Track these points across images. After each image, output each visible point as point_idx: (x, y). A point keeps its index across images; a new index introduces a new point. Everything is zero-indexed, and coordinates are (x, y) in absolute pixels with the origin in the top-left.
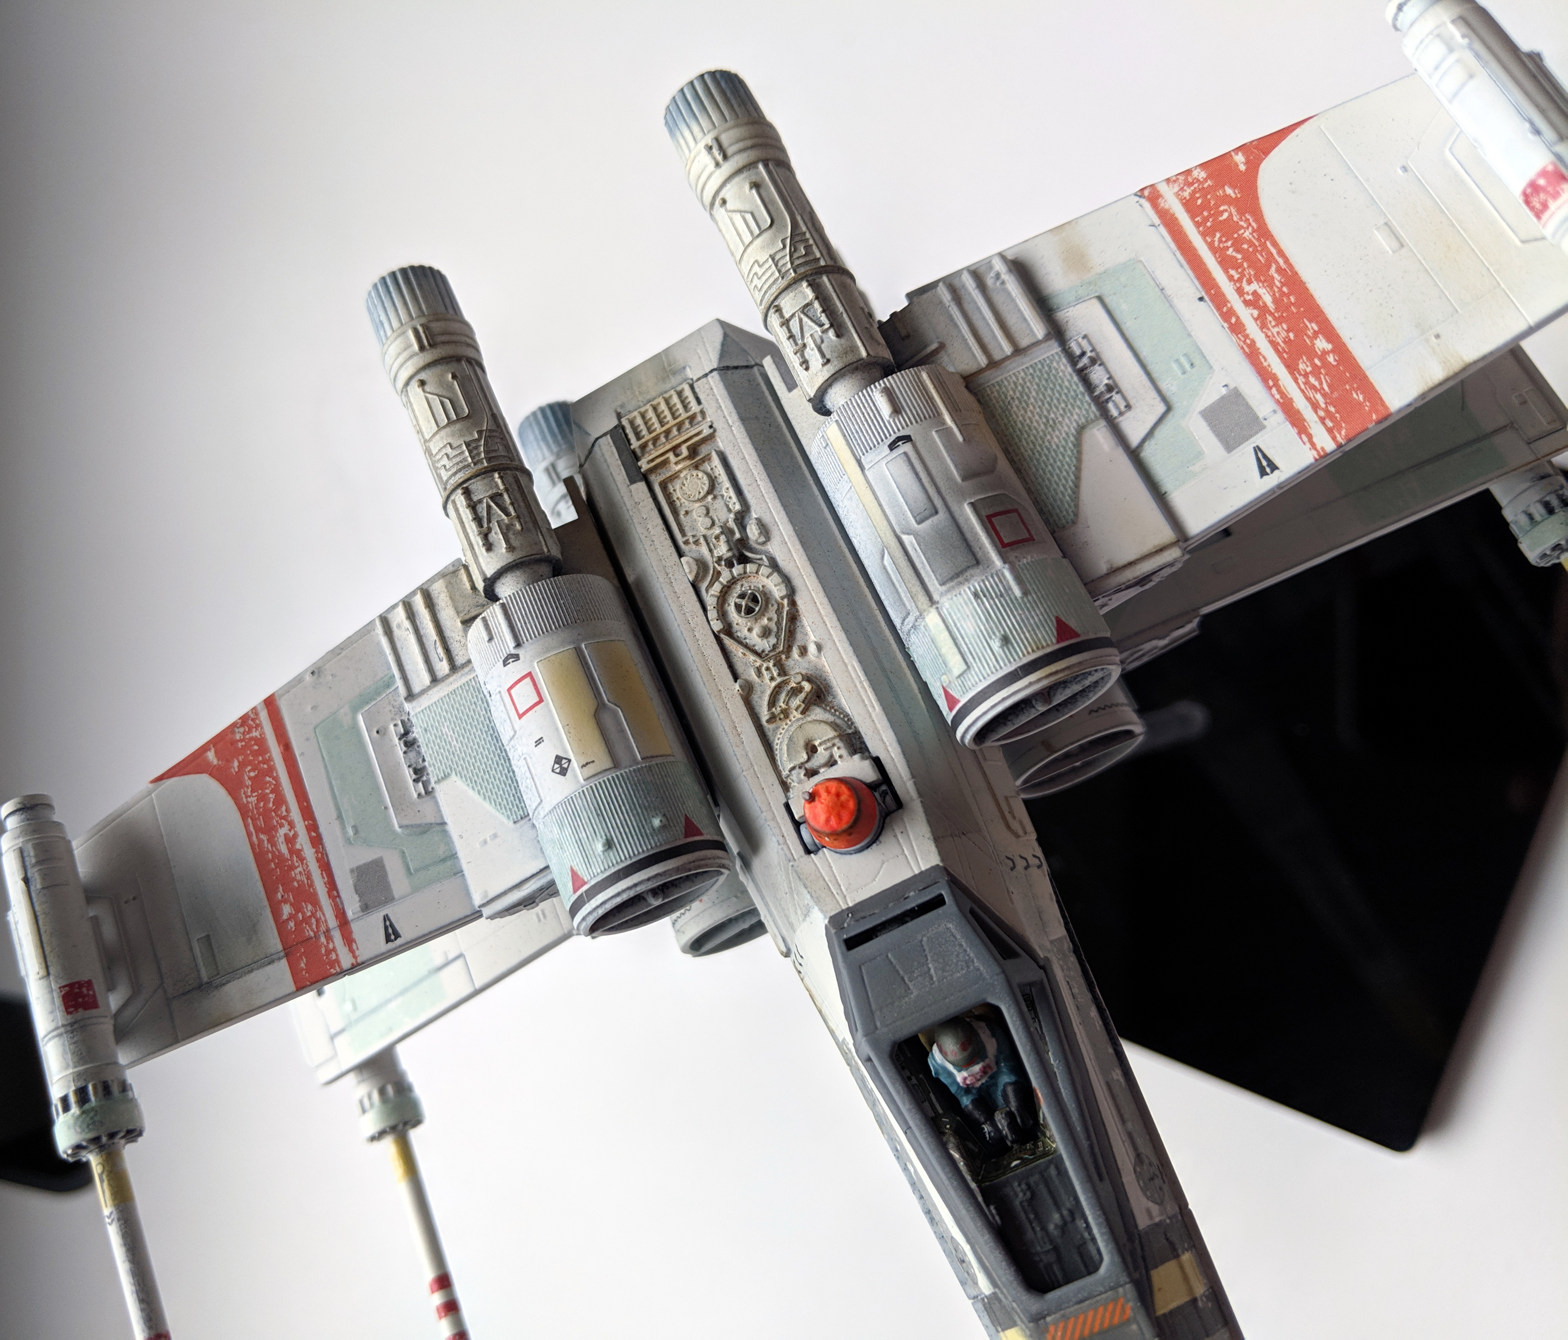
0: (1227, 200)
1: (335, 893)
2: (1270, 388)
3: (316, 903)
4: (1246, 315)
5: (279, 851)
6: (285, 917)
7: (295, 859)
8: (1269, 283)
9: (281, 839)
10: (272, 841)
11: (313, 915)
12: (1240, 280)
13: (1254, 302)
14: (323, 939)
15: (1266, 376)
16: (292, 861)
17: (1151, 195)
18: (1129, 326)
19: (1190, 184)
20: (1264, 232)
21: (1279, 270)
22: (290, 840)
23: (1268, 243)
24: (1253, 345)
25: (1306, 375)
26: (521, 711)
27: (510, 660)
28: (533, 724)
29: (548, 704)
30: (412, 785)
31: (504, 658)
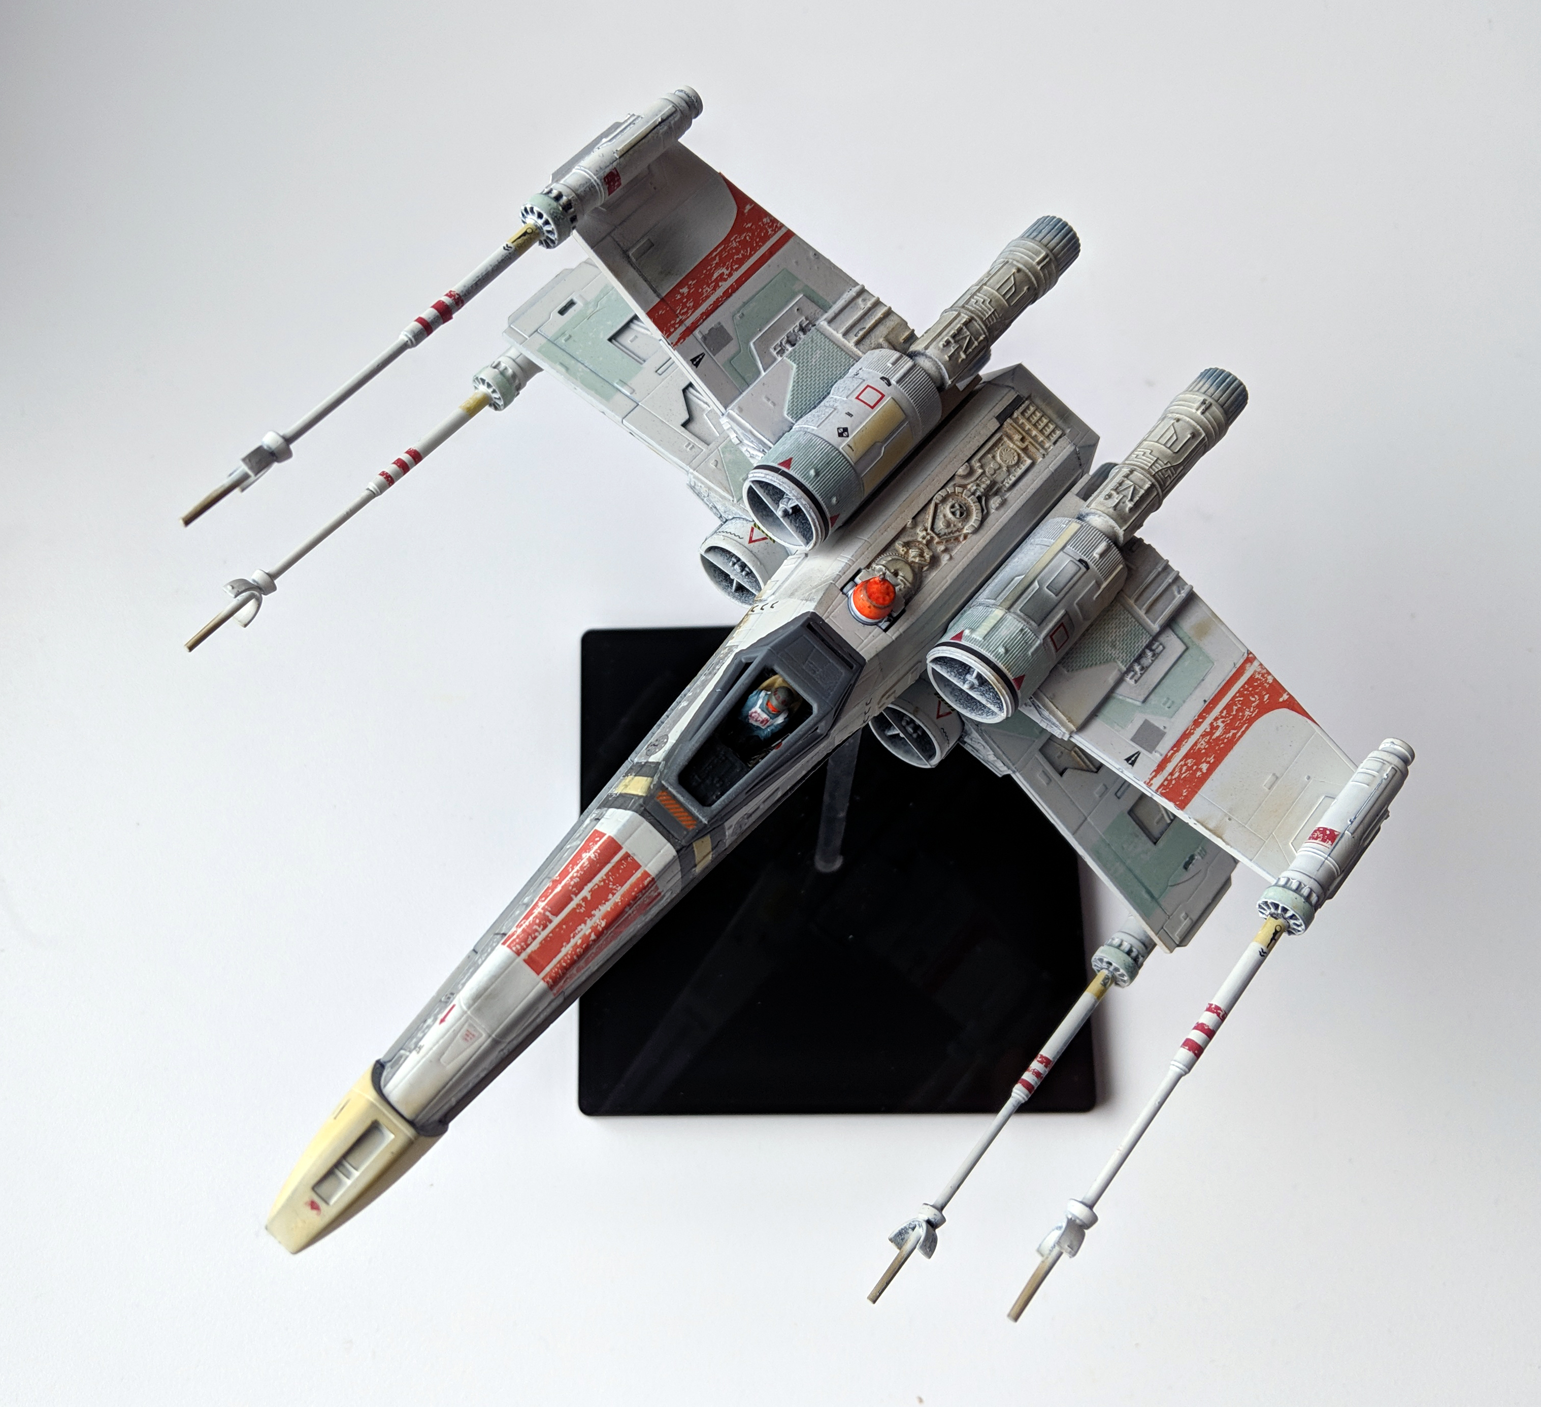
0: (1261, 697)
1: (704, 317)
2: (1172, 749)
4: (1205, 726)
5: (713, 273)
6: (681, 291)
7: (713, 284)
8: (1226, 732)
9: (720, 272)
10: (718, 266)
11: (689, 308)
12: (1222, 717)
13: (1213, 728)
14: (678, 320)
15: (1177, 745)
16: (712, 283)
17: (1250, 659)
18: (1177, 669)
19: (1263, 676)
20: (1251, 721)
21: (1234, 735)
23: (1246, 725)
24: (1191, 734)
25: (1186, 764)
26: (860, 397)
27: (886, 381)
28: (857, 407)
29: (872, 413)
30: (778, 342)
31: (885, 376)
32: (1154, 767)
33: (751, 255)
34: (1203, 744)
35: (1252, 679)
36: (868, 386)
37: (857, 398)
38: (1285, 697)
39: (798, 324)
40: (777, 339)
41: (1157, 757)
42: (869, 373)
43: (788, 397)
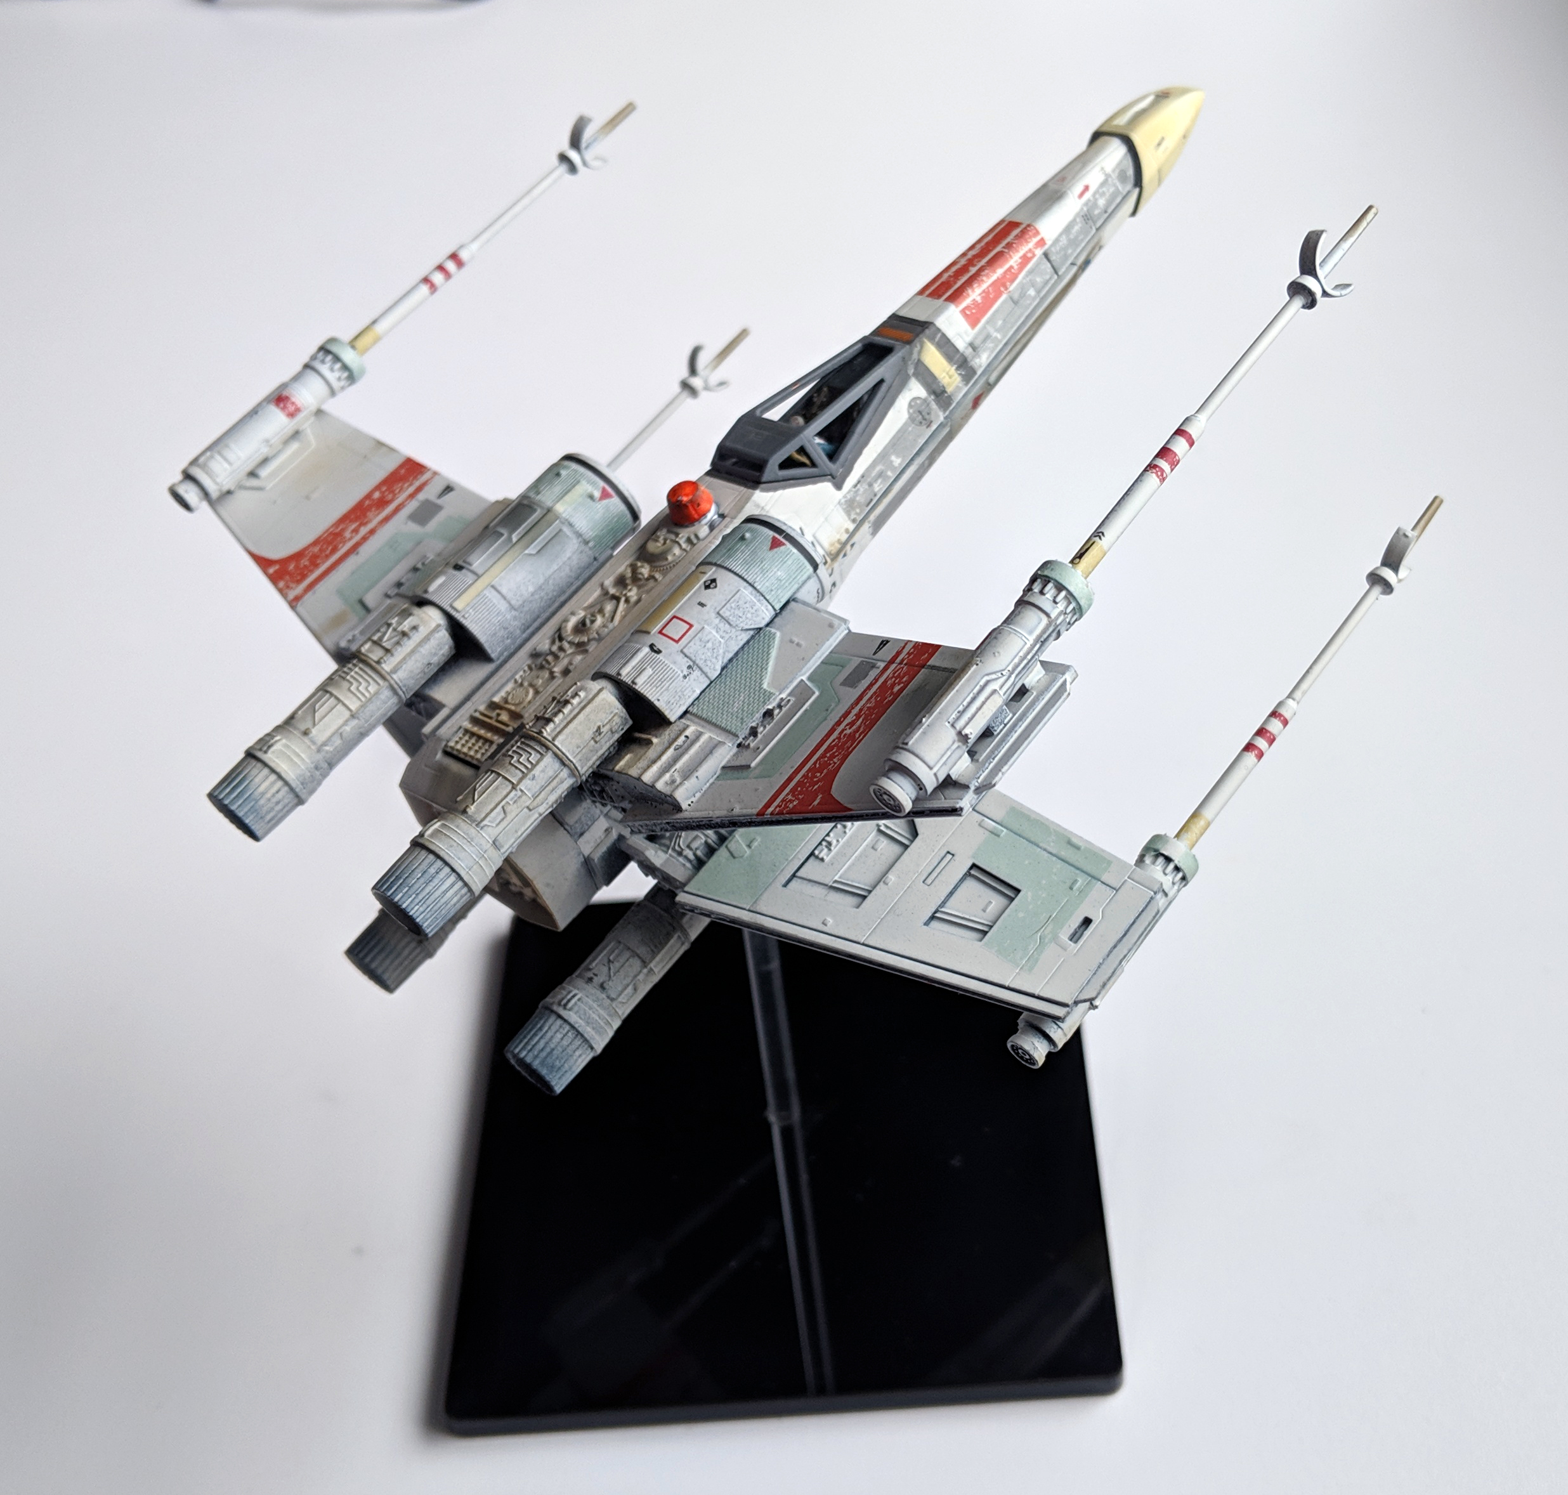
0: (297, 567)
2: (404, 505)
3: (886, 681)
4: (364, 531)
8: (343, 530)
12: (344, 541)
13: (356, 531)
14: (905, 662)
15: (397, 510)
17: (293, 604)
19: (287, 586)
20: (315, 543)
21: (337, 528)
22: (851, 724)
23: (321, 539)
24: (381, 521)
26: (688, 626)
27: (655, 649)
28: (693, 614)
29: (676, 612)
30: (784, 709)
31: (656, 655)
32: (426, 489)
33: (815, 763)
34: (370, 515)
35: (299, 582)
36: (677, 641)
37: (691, 626)
38: (271, 570)
39: (760, 736)
40: (786, 712)
41: (421, 496)
42: (675, 663)
43: (774, 653)
